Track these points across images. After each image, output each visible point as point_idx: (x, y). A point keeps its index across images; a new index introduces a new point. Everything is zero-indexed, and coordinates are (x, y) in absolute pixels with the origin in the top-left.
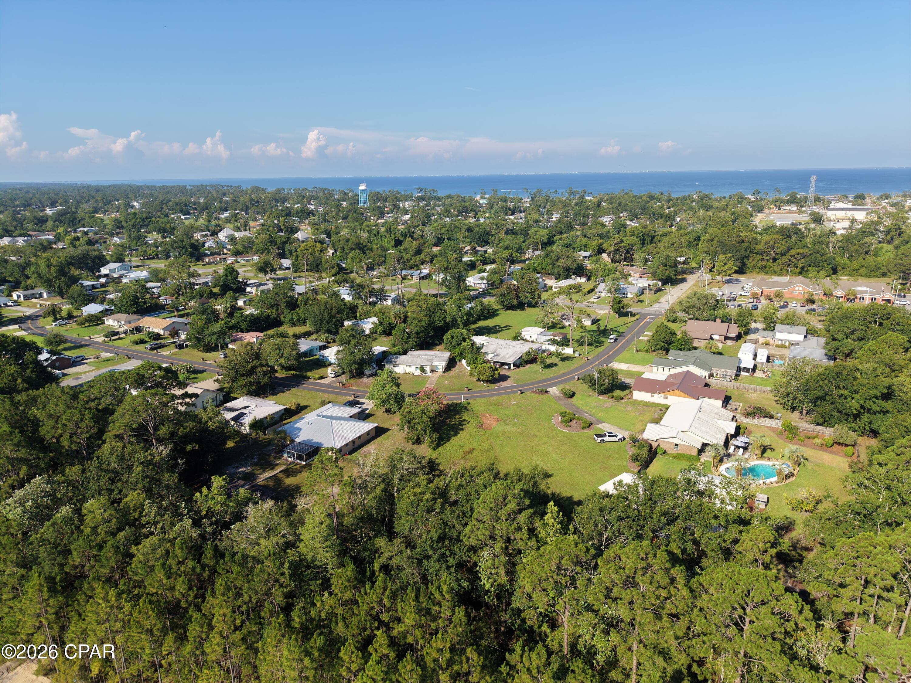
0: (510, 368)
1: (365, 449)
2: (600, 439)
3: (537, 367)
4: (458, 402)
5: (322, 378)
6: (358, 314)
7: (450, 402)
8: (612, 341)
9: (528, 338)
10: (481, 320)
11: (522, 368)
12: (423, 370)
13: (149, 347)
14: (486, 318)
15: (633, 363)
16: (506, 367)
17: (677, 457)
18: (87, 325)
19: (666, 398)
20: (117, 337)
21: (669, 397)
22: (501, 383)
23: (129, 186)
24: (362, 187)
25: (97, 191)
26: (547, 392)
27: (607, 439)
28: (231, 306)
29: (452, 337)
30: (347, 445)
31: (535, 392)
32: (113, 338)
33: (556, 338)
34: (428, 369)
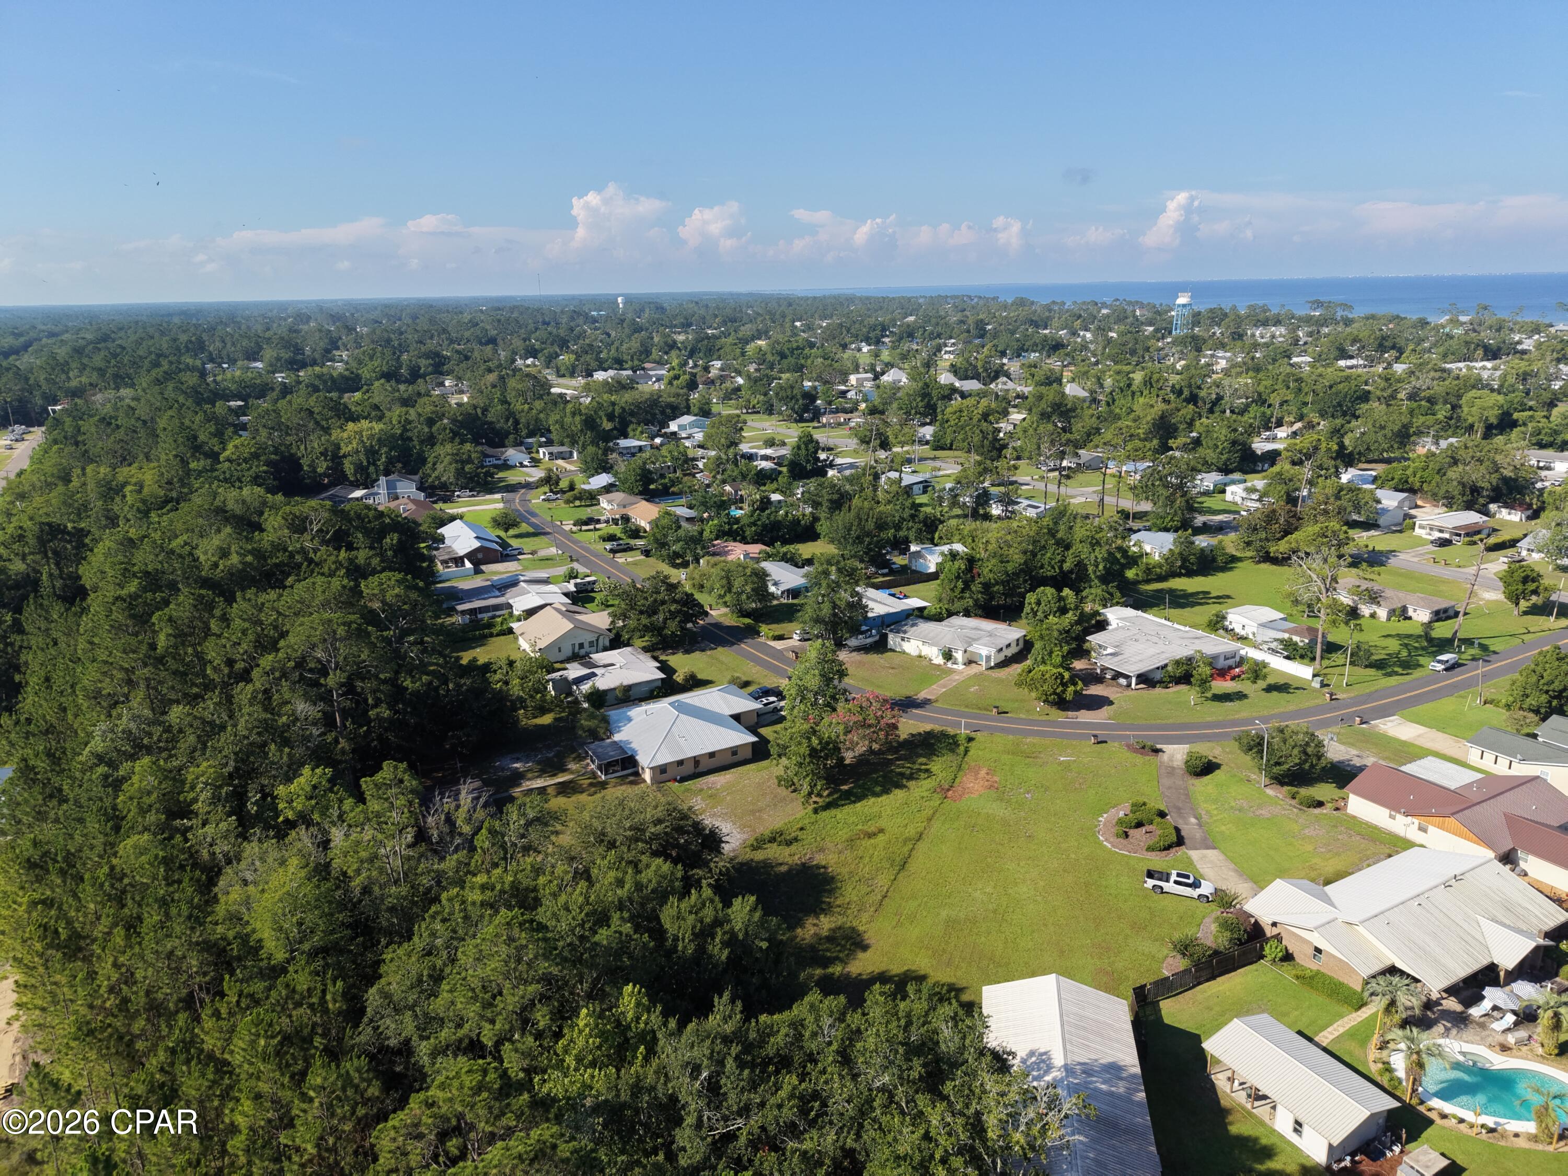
0: (1129, 685)
1: (711, 778)
2: (1150, 883)
3: (1188, 694)
4: (951, 731)
5: (780, 638)
6: (936, 536)
7: (937, 728)
8: (1440, 667)
9: (1238, 630)
10: (1180, 575)
11: (1158, 691)
12: (948, 655)
13: (608, 547)
14: (1190, 574)
15: (1442, 729)
16: (1123, 681)
17: (1311, 980)
18: (577, 503)
19: (1423, 829)
20: (591, 527)
21: (1431, 829)
22: (1083, 712)
23: (834, 297)
24: (1182, 300)
25: (790, 305)
26: (1157, 751)
27: (1169, 886)
28: (762, 499)
29: (1038, 603)
30: (680, 763)
31: (1129, 747)
32: (584, 528)
33: (1296, 639)
34: (959, 656)
